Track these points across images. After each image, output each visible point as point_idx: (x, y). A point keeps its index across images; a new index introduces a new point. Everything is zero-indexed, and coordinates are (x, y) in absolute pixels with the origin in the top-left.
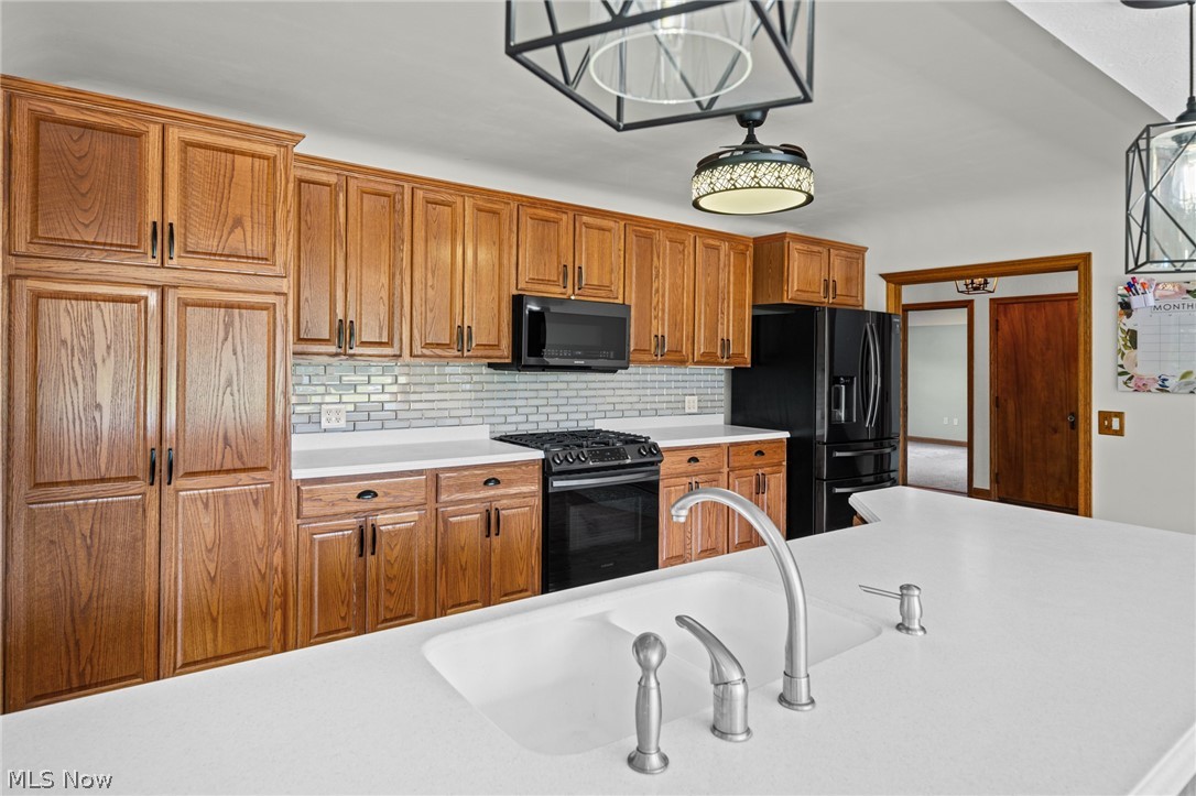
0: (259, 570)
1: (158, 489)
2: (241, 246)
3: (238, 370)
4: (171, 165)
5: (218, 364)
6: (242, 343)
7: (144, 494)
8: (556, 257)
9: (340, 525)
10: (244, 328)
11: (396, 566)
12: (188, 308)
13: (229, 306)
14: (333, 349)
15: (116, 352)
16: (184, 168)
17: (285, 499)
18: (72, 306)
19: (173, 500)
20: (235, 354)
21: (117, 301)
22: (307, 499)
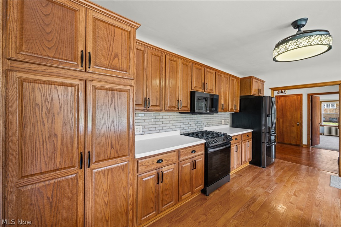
0: (124, 197)
1: (83, 170)
2: (118, 65)
3: (116, 116)
4: (89, 27)
5: (109, 114)
6: (118, 105)
7: (77, 173)
8: (201, 80)
9: (151, 174)
10: (119, 99)
11: (168, 185)
12: (97, 90)
13: (113, 90)
14: (143, 108)
15: (64, 109)
16: (95, 29)
17: (133, 166)
18: (42, 87)
19: (90, 174)
20: (115, 110)
21: (64, 86)
22: (141, 166)
